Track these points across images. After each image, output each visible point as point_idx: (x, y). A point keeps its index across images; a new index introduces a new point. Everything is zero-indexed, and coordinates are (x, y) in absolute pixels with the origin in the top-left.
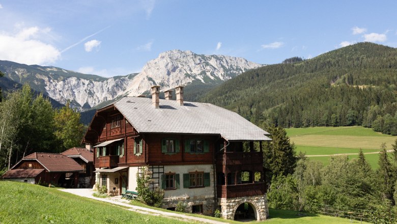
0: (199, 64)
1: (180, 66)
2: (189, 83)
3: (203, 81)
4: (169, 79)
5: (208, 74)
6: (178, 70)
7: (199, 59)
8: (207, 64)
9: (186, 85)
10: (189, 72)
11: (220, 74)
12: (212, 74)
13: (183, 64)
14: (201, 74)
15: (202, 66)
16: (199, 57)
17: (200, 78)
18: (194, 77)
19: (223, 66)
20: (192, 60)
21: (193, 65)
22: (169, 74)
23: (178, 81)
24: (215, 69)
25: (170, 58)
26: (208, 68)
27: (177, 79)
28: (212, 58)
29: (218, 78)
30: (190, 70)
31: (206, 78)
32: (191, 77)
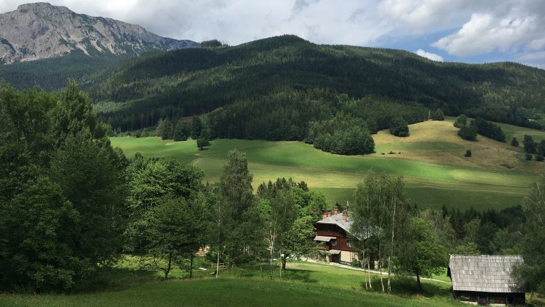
0: (79, 27)
1: (50, 26)
2: (66, 53)
3: (86, 52)
4: (34, 44)
5: (94, 43)
6: (48, 34)
7: (80, 21)
8: (92, 29)
9: (61, 55)
10: (65, 38)
11: (110, 45)
12: (98, 44)
13: (56, 24)
14: (83, 42)
15: (84, 30)
16: (79, 18)
17: (80, 46)
18: (74, 45)
19: (113, 34)
20: (68, 20)
21: (72, 28)
22: (34, 37)
23: (50, 48)
24: (103, 37)
25: (36, 14)
26: (93, 34)
27: (48, 45)
28: (99, 21)
29: (107, 50)
30: (67, 35)
31: (90, 48)
32: (68, 45)
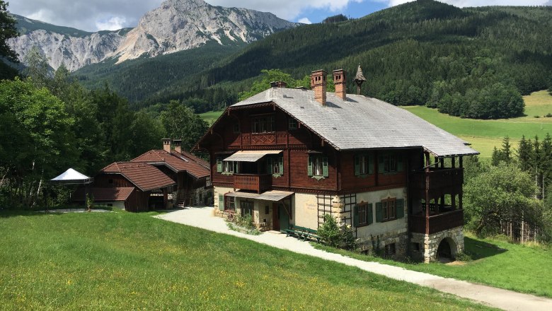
0: (215, 19)
1: (189, 20)
2: (202, 44)
3: (220, 42)
4: (175, 37)
5: (227, 33)
6: (187, 27)
7: (215, 13)
8: (226, 20)
9: (198, 46)
10: (202, 30)
11: (242, 34)
12: (232, 33)
13: (194, 18)
14: (217, 33)
15: (218, 22)
16: (215, 9)
17: (215, 37)
18: (209, 36)
19: (245, 23)
20: (205, 13)
21: (208, 20)
22: (175, 31)
23: (188, 40)
24: (236, 26)
25: (176, 9)
26: (227, 25)
27: (187, 38)
28: (232, 11)
29: (239, 39)
30: (204, 27)
31: (224, 38)
32: (204, 36)
